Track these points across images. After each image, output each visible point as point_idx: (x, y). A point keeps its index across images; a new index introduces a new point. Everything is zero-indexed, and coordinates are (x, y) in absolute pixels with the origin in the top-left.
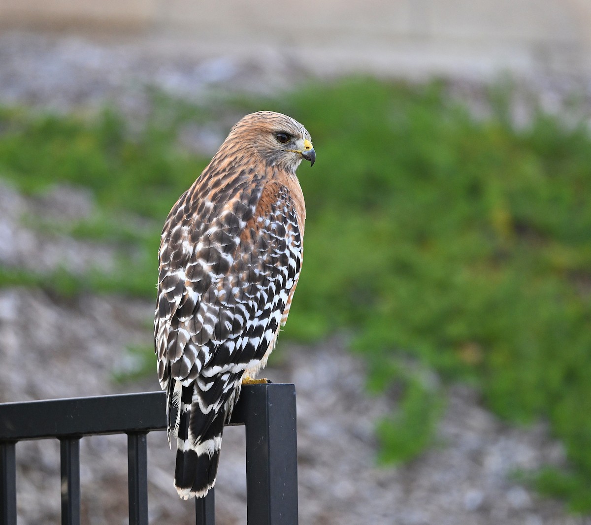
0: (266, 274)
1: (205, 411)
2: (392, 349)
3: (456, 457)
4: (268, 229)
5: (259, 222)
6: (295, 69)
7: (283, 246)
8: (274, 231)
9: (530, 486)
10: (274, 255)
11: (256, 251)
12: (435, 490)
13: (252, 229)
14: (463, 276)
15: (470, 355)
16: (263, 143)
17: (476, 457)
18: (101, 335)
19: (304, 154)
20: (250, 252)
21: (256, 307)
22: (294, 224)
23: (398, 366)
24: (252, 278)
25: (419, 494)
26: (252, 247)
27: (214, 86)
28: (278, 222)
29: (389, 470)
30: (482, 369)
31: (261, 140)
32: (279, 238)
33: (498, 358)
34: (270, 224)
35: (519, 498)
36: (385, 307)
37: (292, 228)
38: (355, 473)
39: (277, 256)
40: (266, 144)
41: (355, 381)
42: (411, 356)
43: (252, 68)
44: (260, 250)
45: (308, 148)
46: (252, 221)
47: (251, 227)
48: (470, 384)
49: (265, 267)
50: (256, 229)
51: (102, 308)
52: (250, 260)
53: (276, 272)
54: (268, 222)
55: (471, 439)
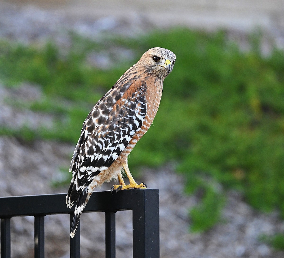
0: (119, 126)
1: (78, 189)
2: (198, 171)
3: (231, 228)
4: (126, 105)
5: (123, 102)
7: (133, 114)
8: (128, 106)
9: (270, 244)
10: (126, 118)
11: (117, 115)
12: (220, 245)
13: (118, 105)
14: (235, 133)
15: (239, 175)
16: (147, 61)
17: (242, 229)
18: (46, 162)
19: (165, 67)
20: (114, 116)
21: (109, 142)
22: (142, 103)
23: (201, 180)
24: (111, 128)
25: (212, 247)
26: (116, 113)
28: (132, 102)
29: (197, 235)
30: (245, 182)
32: (131, 110)
33: (253, 177)
34: (128, 103)
35: (264, 250)
36: (195, 149)
37: (140, 105)
38: (179, 236)
39: (127, 118)
40: (148, 62)
41: (179, 188)
42: (208, 175)
43: (124, 23)
44: (119, 115)
45: (167, 64)
46: (119, 100)
47: (117, 104)
48: (239, 190)
49: (119, 123)
50: (120, 105)
51: (46, 147)
52: (113, 119)
53: (125, 126)
54: (127, 101)
55: (239, 219)
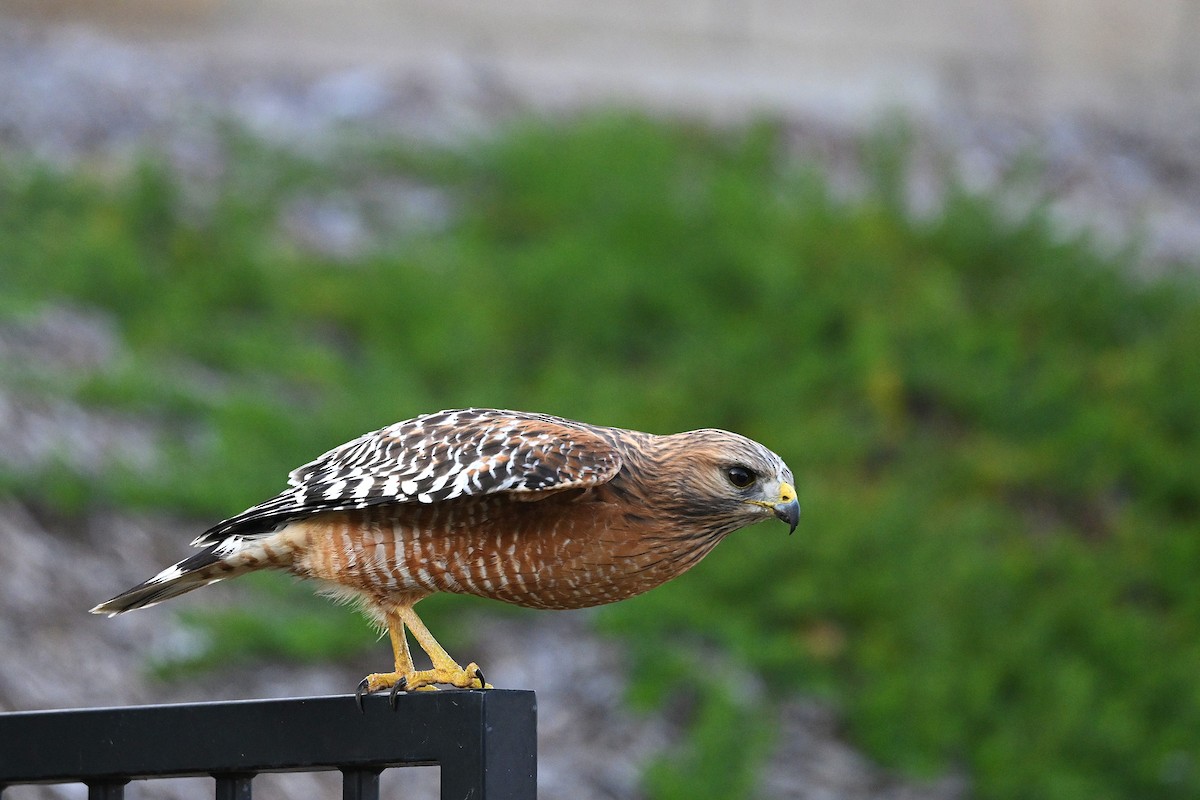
2: (675, 629)
6: (496, 97)
15: (822, 644)
19: (779, 508)
23: (685, 658)
27: (347, 124)
30: (843, 669)
31: (696, 477)
33: (874, 651)
41: (606, 688)
42: (712, 643)
43: (415, 93)
45: (785, 498)
48: (822, 698)
51: (132, 537)
